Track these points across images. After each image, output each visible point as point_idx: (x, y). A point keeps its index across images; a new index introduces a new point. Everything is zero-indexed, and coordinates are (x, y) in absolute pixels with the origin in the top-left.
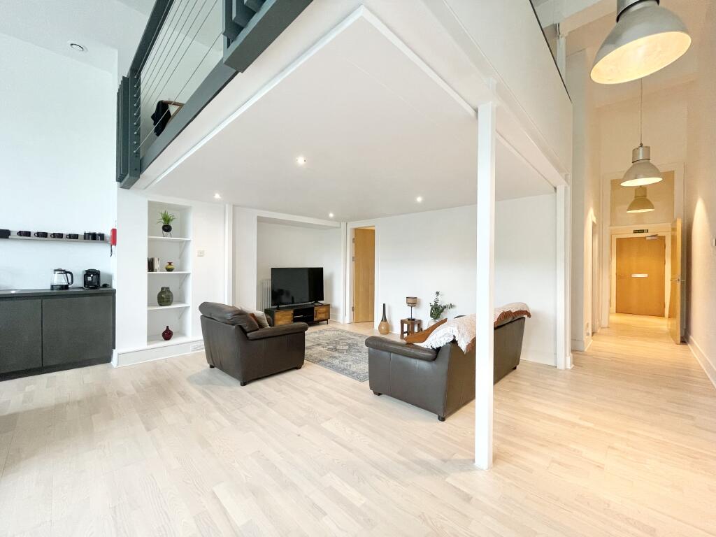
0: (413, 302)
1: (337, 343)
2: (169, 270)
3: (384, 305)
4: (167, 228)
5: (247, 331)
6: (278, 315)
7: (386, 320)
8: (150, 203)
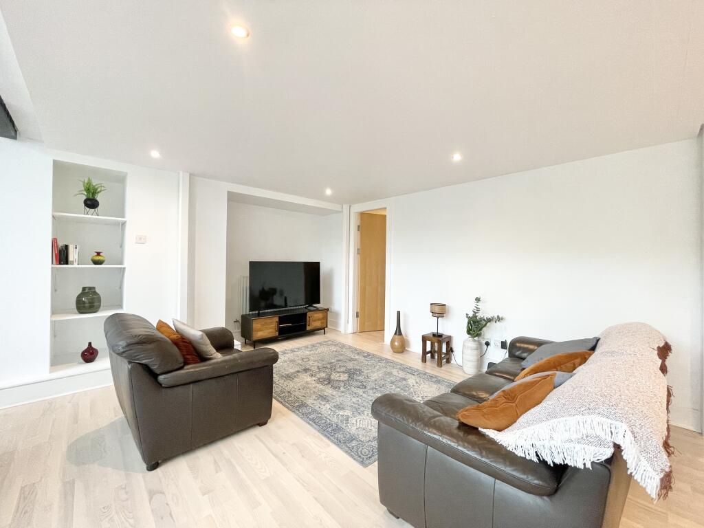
0: (440, 311)
1: (333, 368)
2: (96, 262)
3: (399, 313)
4: (91, 203)
5: (158, 372)
6: (257, 324)
7: (400, 334)
8: (55, 162)
